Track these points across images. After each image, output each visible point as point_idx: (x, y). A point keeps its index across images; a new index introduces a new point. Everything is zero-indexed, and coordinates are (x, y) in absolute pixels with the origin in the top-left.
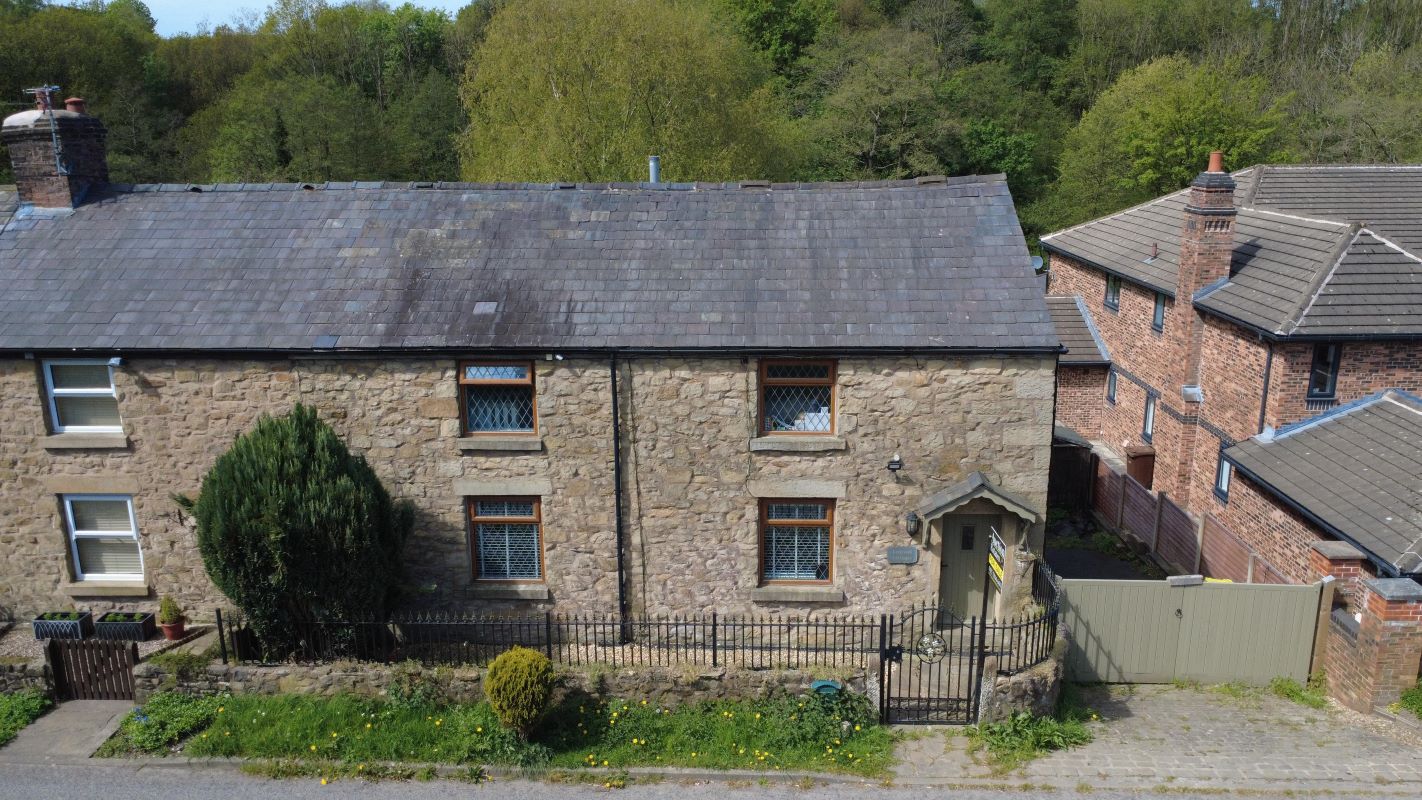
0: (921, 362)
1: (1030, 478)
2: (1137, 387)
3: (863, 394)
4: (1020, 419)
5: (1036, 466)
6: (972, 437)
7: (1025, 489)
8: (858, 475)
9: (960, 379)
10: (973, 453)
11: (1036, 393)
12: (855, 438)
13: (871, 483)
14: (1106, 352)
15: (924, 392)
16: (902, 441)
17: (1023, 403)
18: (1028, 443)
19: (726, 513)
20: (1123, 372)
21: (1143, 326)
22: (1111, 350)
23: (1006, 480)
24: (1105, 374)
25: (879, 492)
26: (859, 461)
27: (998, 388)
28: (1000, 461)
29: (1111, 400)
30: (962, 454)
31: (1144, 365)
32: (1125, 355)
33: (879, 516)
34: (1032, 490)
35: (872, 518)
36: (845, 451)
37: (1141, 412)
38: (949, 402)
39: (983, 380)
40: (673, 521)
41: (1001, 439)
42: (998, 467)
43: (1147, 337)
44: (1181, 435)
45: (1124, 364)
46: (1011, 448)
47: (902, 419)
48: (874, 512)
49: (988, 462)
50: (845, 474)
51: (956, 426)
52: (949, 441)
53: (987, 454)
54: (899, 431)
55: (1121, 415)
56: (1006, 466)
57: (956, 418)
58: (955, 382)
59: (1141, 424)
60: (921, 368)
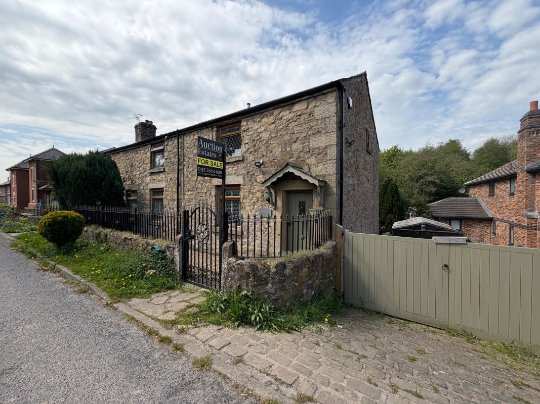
0: (271, 112)
1: (325, 166)
2: (505, 224)
3: (250, 133)
4: (318, 132)
5: (328, 158)
6: (294, 146)
7: (323, 173)
8: (248, 172)
9: (288, 116)
10: (295, 156)
11: (326, 114)
12: (247, 155)
13: (253, 176)
14: (490, 214)
15: (273, 127)
16: (264, 153)
17: (320, 122)
18: (323, 145)
19: (206, 193)
20: (499, 220)
21: (505, 197)
22: (493, 213)
23: (313, 169)
24: (491, 223)
25: (256, 180)
26: (249, 165)
27: (306, 116)
28: (309, 158)
29: (494, 233)
30: (290, 156)
31: (507, 213)
32: (499, 212)
33: (256, 193)
34: (327, 173)
35: (253, 193)
36: (243, 161)
37: (508, 234)
38: (284, 129)
39: (298, 114)
40: (192, 197)
41: (309, 145)
42: (308, 161)
43: (508, 200)
44: (526, 236)
45: (498, 216)
46: (314, 149)
47: (264, 142)
48: (254, 191)
49: (303, 159)
50: (243, 172)
51: (287, 142)
52: (284, 150)
53: (302, 154)
54: (263, 148)
55: (499, 238)
56: (312, 160)
57: (287, 138)
58: (286, 118)
59: (508, 239)
60: (271, 114)
